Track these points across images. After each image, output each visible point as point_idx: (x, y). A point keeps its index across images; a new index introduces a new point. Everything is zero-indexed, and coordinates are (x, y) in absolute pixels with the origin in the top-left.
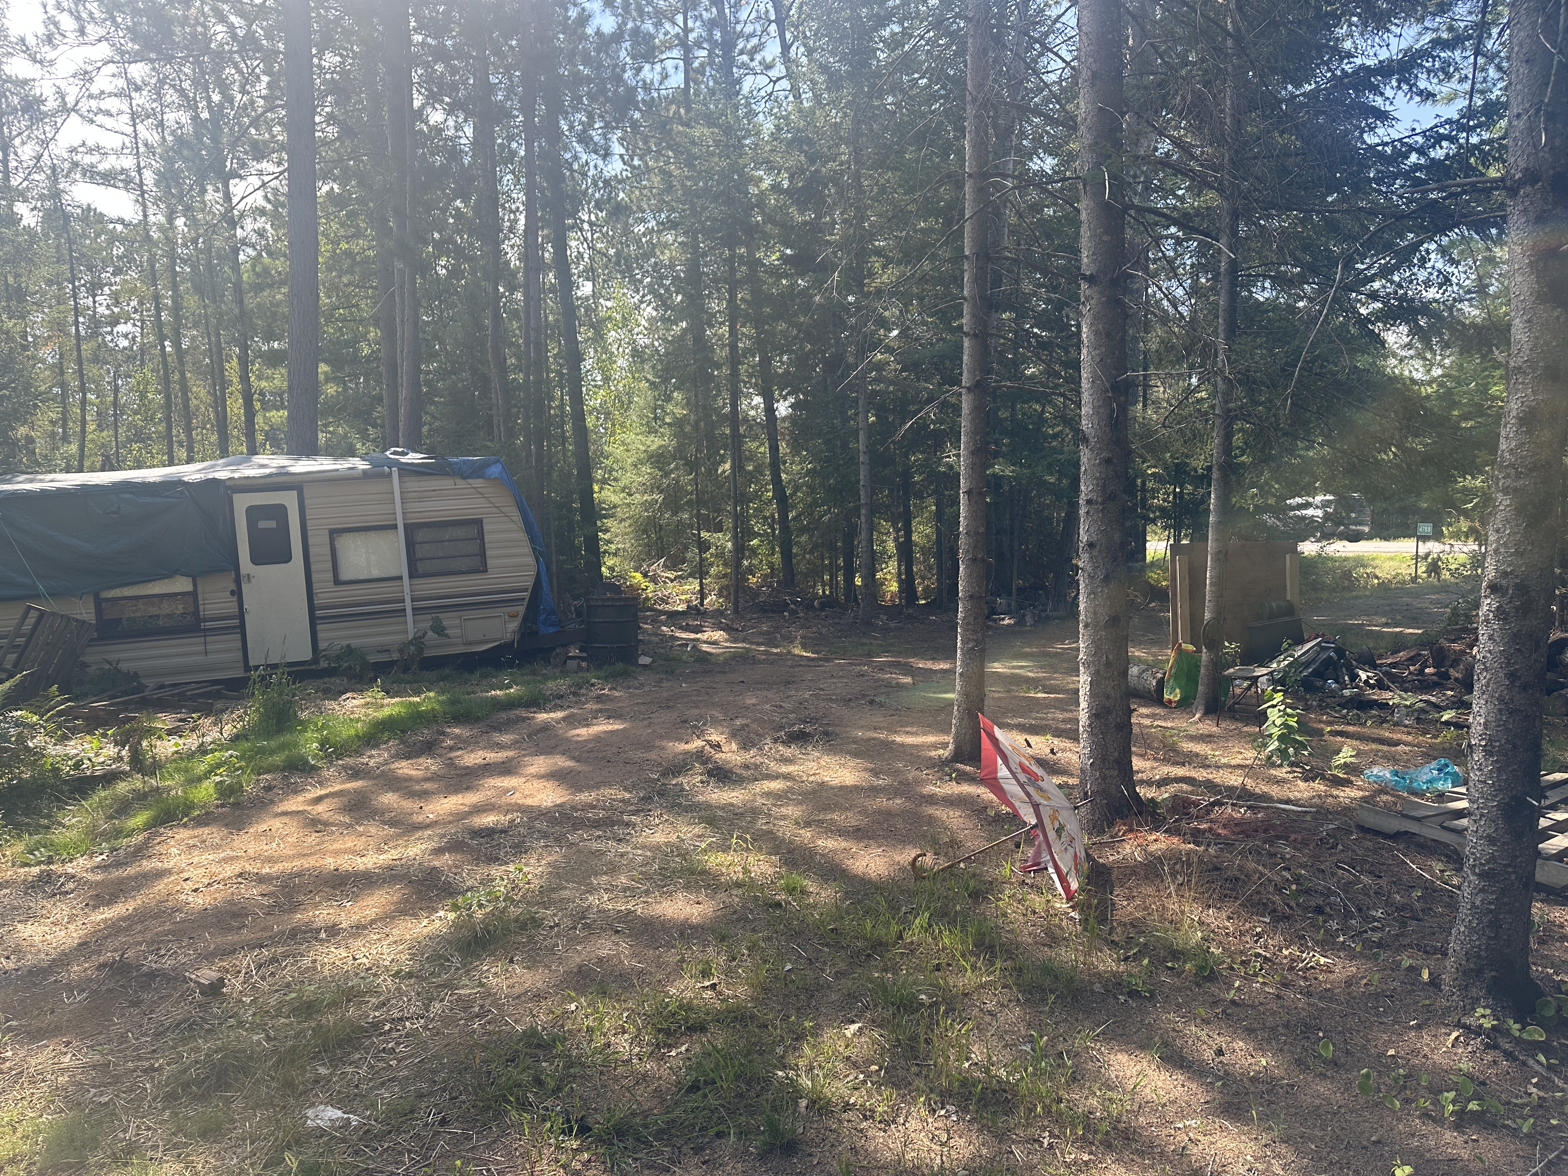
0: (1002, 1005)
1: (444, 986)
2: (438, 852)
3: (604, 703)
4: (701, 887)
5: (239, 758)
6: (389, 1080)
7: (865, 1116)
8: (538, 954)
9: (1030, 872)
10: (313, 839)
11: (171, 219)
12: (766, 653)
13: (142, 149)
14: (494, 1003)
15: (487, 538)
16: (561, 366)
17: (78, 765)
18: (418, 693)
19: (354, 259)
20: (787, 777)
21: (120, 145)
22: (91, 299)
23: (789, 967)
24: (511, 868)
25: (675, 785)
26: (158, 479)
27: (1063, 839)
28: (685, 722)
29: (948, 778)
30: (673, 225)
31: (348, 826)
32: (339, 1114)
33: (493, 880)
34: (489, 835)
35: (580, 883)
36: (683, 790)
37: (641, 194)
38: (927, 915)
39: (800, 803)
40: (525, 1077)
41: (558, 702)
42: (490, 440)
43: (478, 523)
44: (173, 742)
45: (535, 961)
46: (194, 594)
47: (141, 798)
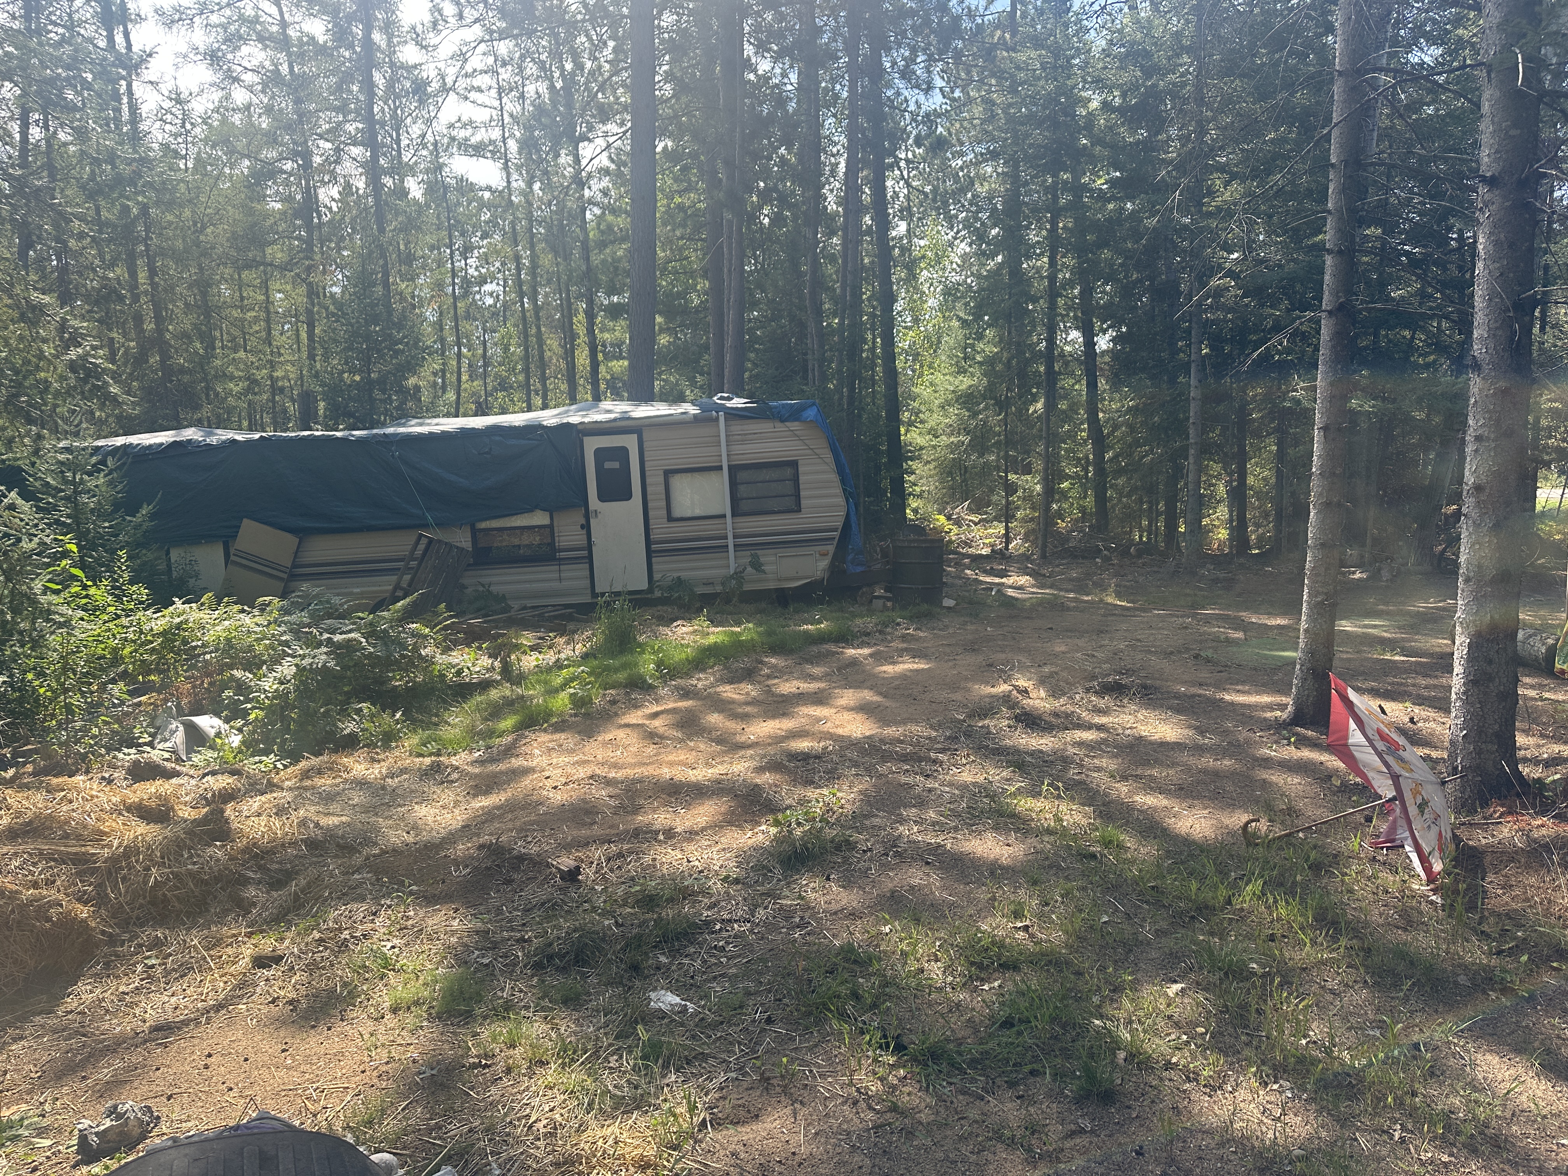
0: (1347, 985)
1: (768, 894)
2: (760, 770)
3: (909, 642)
4: (1010, 830)
5: (590, 674)
6: (720, 975)
7: (1188, 1077)
8: (852, 875)
9: (1382, 848)
10: (651, 750)
11: (530, 184)
12: (1075, 600)
13: (507, 119)
14: (813, 916)
15: (802, 479)
16: (874, 308)
17: (459, 673)
18: (738, 624)
19: (686, 212)
20: (1100, 728)
21: (488, 118)
22: (463, 262)
23: (1105, 919)
24: (825, 791)
25: (982, 727)
26: (522, 424)
27: (1426, 816)
28: (991, 665)
29: (1285, 742)
30: (993, 155)
31: (681, 741)
32: (677, 1000)
33: (810, 801)
34: (804, 760)
35: (891, 813)
36: (989, 733)
37: (962, 125)
38: (1260, 882)
39: (1116, 756)
40: (844, 990)
41: (865, 639)
42: (807, 384)
43: (794, 464)
44: (534, 657)
45: (850, 881)
46: (551, 527)
47: (509, 704)
